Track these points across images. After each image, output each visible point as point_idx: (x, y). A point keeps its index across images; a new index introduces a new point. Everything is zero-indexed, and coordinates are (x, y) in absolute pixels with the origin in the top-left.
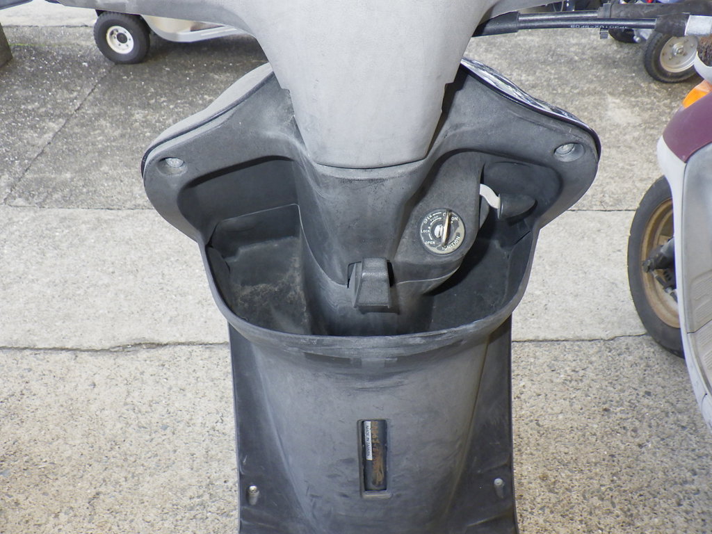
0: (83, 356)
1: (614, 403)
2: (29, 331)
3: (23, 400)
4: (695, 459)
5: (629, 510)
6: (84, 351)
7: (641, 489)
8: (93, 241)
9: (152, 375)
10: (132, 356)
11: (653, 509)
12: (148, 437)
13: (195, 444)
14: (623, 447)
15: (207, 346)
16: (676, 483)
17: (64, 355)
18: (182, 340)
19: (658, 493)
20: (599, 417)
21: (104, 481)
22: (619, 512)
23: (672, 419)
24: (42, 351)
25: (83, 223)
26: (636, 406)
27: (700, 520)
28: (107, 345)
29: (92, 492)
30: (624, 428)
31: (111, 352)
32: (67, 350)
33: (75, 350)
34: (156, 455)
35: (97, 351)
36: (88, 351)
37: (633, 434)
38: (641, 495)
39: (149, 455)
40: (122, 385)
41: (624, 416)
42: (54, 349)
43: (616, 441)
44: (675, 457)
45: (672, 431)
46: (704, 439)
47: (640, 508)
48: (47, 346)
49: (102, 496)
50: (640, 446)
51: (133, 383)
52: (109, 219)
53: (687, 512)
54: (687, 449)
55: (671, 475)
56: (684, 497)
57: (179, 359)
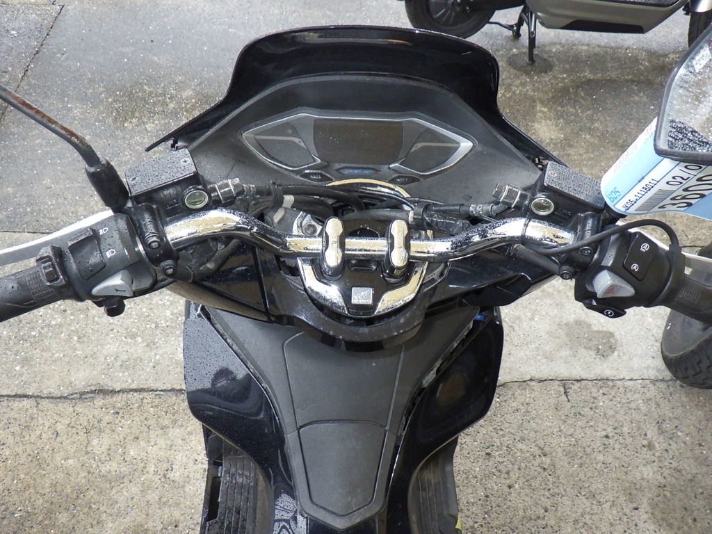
0: (44, 403)
1: (495, 448)
7: (504, 525)
10: (89, 404)
16: (531, 519)
18: (134, 386)
30: (500, 471)
35: (56, 398)
36: (48, 398)
44: (534, 496)
50: (510, 487)
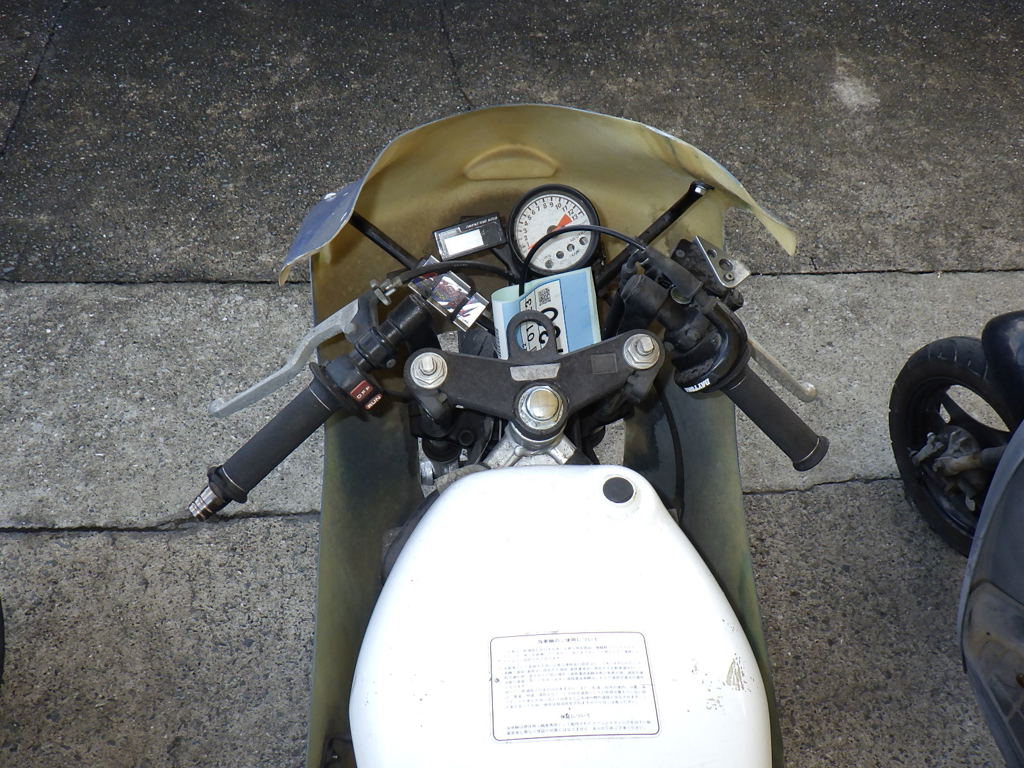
2: (40, 501)
3: (55, 610)
4: (891, 657)
5: (810, 728)
6: (122, 530)
8: (103, 343)
9: (220, 566)
11: (838, 725)
12: (229, 657)
13: (291, 665)
14: (810, 644)
15: (289, 518)
17: (97, 539)
19: (845, 704)
20: (785, 604)
21: (183, 722)
22: (799, 731)
23: (871, 602)
24: (66, 533)
25: (83, 310)
26: (831, 587)
27: (887, 737)
28: (153, 519)
29: (169, 737)
31: (161, 531)
32: (100, 530)
33: (111, 530)
34: (243, 683)
37: (824, 626)
38: (825, 708)
39: (233, 683)
40: (183, 582)
41: (815, 602)
42: (82, 529)
43: (802, 638)
45: (870, 620)
46: (904, 629)
47: (823, 726)
48: (70, 525)
49: (183, 743)
51: (197, 578)
52: (120, 302)
53: (874, 727)
54: (883, 645)
55: (863, 680)
56: (874, 708)
57: (253, 538)
